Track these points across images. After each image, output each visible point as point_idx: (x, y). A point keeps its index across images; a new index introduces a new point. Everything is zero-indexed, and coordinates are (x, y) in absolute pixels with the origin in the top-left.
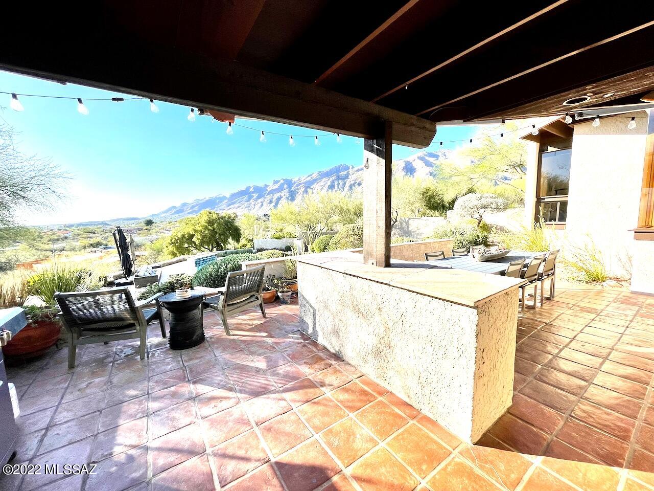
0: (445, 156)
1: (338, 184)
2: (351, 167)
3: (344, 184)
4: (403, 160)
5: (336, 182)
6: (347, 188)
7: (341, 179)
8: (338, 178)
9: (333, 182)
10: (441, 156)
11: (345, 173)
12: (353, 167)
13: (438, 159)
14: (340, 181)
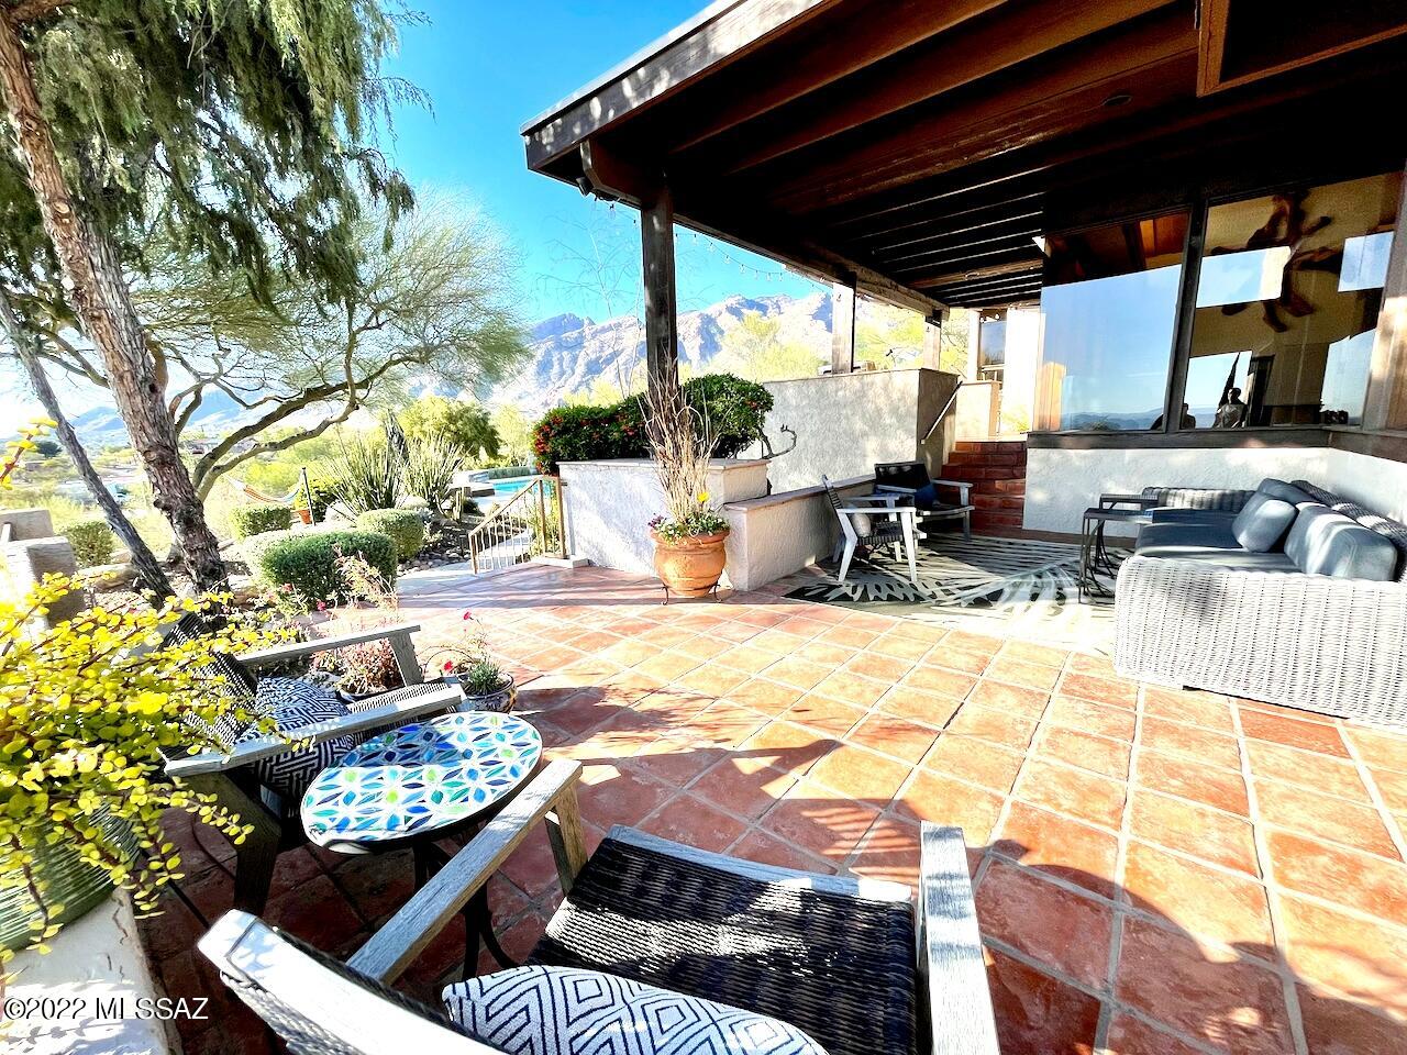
0: (779, 308)
1: (561, 360)
2: (586, 322)
3: (575, 360)
4: (697, 313)
5: (556, 356)
6: (580, 368)
7: (567, 348)
8: (560, 346)
9: (548, 353)
10: (770, 309)
11: (575, 334)
12: (592, 323)
13: (765, 314)
14: (565, 353)
